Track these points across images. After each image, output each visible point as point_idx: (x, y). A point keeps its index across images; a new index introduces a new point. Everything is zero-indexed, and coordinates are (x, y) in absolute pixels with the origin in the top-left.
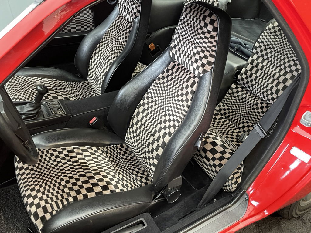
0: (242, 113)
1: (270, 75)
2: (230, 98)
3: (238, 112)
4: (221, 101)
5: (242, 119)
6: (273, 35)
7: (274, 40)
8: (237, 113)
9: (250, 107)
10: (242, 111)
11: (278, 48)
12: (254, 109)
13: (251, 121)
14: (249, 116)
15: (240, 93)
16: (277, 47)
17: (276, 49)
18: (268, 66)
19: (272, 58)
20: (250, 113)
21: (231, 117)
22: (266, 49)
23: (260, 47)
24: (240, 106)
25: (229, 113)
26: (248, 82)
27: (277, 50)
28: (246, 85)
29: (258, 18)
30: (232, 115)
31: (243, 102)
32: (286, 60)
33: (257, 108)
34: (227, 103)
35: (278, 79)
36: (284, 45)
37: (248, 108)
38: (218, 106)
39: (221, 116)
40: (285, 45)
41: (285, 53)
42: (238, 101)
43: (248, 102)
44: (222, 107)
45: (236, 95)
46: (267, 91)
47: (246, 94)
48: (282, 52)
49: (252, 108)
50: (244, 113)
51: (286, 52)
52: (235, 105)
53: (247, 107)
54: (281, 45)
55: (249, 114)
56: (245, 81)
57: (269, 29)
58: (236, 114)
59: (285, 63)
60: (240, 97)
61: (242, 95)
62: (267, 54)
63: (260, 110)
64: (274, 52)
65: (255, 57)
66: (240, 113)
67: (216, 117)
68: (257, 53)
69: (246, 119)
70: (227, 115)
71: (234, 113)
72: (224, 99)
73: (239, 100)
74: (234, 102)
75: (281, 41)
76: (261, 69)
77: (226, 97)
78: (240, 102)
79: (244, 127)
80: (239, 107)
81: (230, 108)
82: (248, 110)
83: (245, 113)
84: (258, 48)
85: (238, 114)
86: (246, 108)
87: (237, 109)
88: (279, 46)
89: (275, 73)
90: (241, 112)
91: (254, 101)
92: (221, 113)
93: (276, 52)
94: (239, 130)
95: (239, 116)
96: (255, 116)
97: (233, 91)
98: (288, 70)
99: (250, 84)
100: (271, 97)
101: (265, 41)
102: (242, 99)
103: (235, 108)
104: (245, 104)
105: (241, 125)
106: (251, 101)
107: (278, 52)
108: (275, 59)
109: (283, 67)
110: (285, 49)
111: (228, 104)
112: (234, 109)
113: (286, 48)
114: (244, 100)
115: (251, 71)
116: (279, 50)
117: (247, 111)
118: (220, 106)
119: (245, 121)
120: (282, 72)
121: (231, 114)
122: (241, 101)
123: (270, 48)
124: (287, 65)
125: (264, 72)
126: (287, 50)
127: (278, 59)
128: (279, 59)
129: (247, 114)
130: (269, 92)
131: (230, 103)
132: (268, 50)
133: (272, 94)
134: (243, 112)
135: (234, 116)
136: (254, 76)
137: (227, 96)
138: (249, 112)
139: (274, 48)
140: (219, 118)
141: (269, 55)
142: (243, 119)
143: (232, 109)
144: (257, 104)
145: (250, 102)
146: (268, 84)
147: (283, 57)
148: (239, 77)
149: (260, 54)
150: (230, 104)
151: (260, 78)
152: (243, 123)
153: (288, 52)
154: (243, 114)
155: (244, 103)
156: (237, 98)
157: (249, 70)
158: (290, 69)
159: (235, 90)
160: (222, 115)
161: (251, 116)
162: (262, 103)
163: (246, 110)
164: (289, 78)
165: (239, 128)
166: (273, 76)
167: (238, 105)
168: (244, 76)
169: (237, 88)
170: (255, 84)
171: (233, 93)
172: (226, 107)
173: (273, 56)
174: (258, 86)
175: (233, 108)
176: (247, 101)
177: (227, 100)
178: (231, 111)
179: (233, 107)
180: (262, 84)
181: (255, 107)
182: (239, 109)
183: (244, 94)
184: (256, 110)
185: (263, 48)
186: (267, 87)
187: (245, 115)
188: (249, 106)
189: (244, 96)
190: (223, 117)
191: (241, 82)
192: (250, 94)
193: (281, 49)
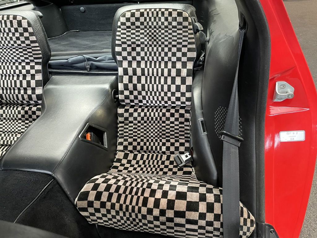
0: (154, 134)
1: (157, 75)
2: (128, 127)
3: (148, 136)
4: (117, 136)
5: (159, 141)
6: (132, 29)
7: (137, 34)
8: (148, 138)
9: (159, 122)
10: (152, 132)
11: (148, 40)
12: (164, 122)
13: (171, 137)
14: (165, 132)
15: (135, 114)
16: (146, 40)
17: (146, 43)
18: (148, 67)
19: (148, 55)
20: (163, 129)
21: (145, 147)
22: (134, 49)
23: (124, 49)
24: (145, 128)
25: (139, 144)
26: (136, 97)
27: (148, 43)
28: (135, 102)
29: (68, 30)
30: (145, 144)
31: (145, 122)
32: (166, 49)
33: (168, 119)
34: (127, 134)
35: (169, 74)
36: (153, 34)
37: (156, 125)
38: (118, 145)
39: (133, 155)
40: (155, 34)
41: (160, 43)
42: (139, 124)
43: (152, 119)
44: (125, 143)
45: (131, 119)
46: (166, 94)
47: (143, 110)
48: (155, 43)
49: (161, 122)
50: (156, 132)
51: (160, 40)
52: (139, 130)
53: (154, 125)
54: (150, 36)
55: (163, 131)
56: (132, 97)
57: (123, 24)
58: (148, 140)
59: (166, 54)
60: (139, 119)
61: (139, 115)
62: (138, 54)
63: (172, 119)
64: (146, 48)
65: (125, 64)
66: (152, 136)
67: (128, 159)
68: (125, 58)
69: (163, 138)
70: (139, 148)
71: (145, 140)
72: (120, 132)
73: (139, 122)
74: (134, 128)
75: (148, 31)
76: (143, 74)
77: (120, 129)
78: (142, 124)
79: (168, 148)
80: (145, 130)
81: (136, 138)
82: (158, 127)
83: (158, 132)
84: (122, 52)
85: (150, 138)
86: (154, 127)
87: (145, 134)
88: (148, 38)
89: (163, 70)
90: (152, 134)
91: (159, 113)
92: (129, 151)
93: (148, 46)
94: (166, 155)
95: (154, 140)
96: (171, 129)
97: (124, 117)
98: (174, 59)
99: (140, 97)
100: (175, 97)
101: (128, 40)
102: (142, 119)
103: (142, 134)
104: (150, 122)
105: (164, 149)
106: (154, 116)
107: (151, 46)
108: (153, 55)
109: (166, 59)
110: (157, 38)
111: (130, 134)
112: (142, 136)
113: (157, 36)
114: (145, 118)
115: (132, 83)
116: (150, 43)
117: (158, 129)
118: (121, 144)
119: (164, 141)
120: (170, 65)
121: (142, 144)
122: (142, 122)
123: (138, 46)
124: (170, 54)
125: (149, 75)
126: (160, 38)
127: (155, 53)
128: (157, 53)
129: (161, 132)
130: (169, 94)
131: (132, 132)
132: (137, 48)
133: (173, 94)
134: (154, 132)
135: (148, 144)
136: (139, 87)
137: (122, 127)
138: (161, 129)
139: (142, 43)
140: (132, 157)
141: (142, 54)
142: (161, 141)
143: (139, 138)
144: (164, 115)
145: (154, 118)
146: (162, 86)
147: (160, 49)
148: (121, 97)
149: (130, 58)
150: (132, 134)
151: (148, 85)
152: (164, 144)
153: (163, 40)
154: (156, 134)
155: (148, 122)
156: (136, 122)
157: (128, 83)
158: (176, 57)
159: (126, 115)
160: (131, 152)
161: (167, 131)
162: (168, 111)
163: (156, 129)
164: (181, 68)
165: (164, 153)
166: (162, 75)
167: (142, 128)
168: (127, 93)
169: (127, 111)
170: (147, 94)
171: (126, 119)
172: (130, 140)
173: (148, 53)
174: (151, 95)
175: (139, 136)
176: (150, 118)
177: (125, 130)
178: (139, 140)
179: (139, 134)
180: (155, 90)
181: (164, 119)
182: (148, 132)
183: (140, 113)
184: (167, 122)
185: (129, 49)
186: (162, 90)
187: (158, 134)
188: (156, 122)
189: (142, 114)
190: (135, 153)
191: (128, 101)
192: (147, 109)
193: (153, 40)
